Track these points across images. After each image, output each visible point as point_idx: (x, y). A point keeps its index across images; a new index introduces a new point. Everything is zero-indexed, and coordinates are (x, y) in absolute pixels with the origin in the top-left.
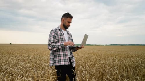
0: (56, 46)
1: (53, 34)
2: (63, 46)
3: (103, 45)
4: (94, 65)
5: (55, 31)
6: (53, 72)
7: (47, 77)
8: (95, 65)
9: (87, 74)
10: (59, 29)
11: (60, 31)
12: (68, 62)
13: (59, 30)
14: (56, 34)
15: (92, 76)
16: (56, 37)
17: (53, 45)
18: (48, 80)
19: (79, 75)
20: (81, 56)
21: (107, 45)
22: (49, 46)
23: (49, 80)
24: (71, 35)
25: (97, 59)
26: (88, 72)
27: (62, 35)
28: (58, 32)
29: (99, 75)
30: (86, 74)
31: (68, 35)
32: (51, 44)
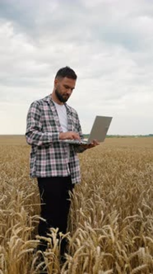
0: (41, 138)
1: (34, 110)
2: (57, 139)
3: (133, 137)
4: (114, 180)
5: (38, 105)
6: (28, 196)
7: (15, 207)
8: (116, 180)
9: (100, 199)
10: (47, 102)
11: (49, 105)
12: (66, 171)
13: (46, 104)
14: (40, 110)
15: (112, 205)
16: (39, 117)
17: (37, 135)
18: (16, 213)
19: (83, 202)
20: (87, 160)
21: (141, 136)
22: (29, 136)
23: (18, 213)
24: (77, 115)
25: (120, 167)
26: (102, 196)
27: (52, 114)
28: (44, 107)
29: (125, 200)
30: (98, 199)
31: (68, 114)
32: (31, 132)
